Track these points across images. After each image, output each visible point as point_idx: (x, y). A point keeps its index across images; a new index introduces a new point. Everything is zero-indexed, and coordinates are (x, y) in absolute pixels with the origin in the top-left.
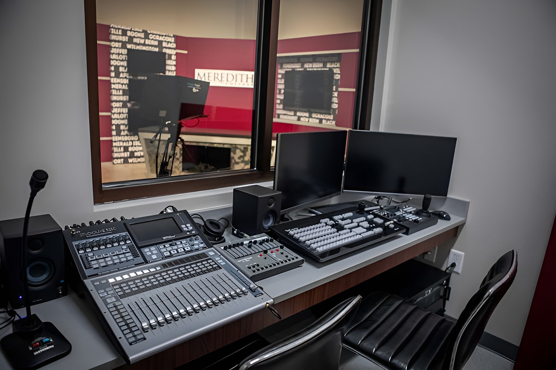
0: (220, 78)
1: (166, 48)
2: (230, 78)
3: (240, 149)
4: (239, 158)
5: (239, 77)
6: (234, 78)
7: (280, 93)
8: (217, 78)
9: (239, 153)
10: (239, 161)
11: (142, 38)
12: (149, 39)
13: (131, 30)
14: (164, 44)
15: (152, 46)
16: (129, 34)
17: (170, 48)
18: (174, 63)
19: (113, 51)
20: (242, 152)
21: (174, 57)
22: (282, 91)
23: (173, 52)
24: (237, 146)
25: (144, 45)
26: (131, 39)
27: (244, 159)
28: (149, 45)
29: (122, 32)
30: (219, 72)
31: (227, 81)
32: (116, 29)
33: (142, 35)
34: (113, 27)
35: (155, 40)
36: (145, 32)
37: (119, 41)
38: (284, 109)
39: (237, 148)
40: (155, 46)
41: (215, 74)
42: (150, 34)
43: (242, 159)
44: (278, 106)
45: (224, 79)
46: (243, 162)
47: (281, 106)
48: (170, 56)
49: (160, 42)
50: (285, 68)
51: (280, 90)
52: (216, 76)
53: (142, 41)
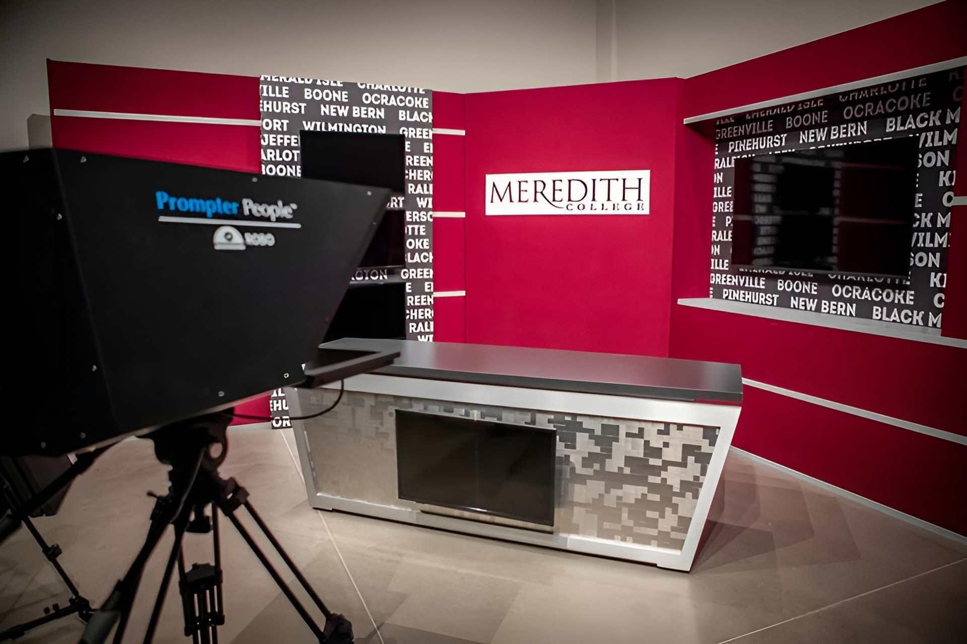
0: (548, 193)
1: (407, 124)
2: (578, 191)
3: (590, 431)
4: (587, 461)
5: (601, 188)
6: (590, 190)
7: (721, 227)
8: (542, 193)
9: (584, 444)
10: (589, 472)
11: (341, 104)
12: (361, 104)
13: (313, 86)
14: (402, 115)
15: (369, 121)
16: (308, 94)
17: (416, 125)
18: (430, 161)
19: (267, 140)
20: (598, 440)
21: (428, 148)
22: (728, 221)
23: (428, 134)
24: (579, 419)
25: (349, 119)
26: (313, 105)
27: (603, 465)
28: (360, 121)
29: (290, 92)
30: (548, 177)
31: (570, 200)
32: (274, 84)
33: (344, 96)
34: (266, 82)
35: (379, 106)
36: (349, 87)
37: (281, 116)
38: (734, 272)
39: (580, 428)
40: (378, 122)
41: (538, 183)
42: (365, 90)
43: (597, 466)
44: (714, 264)
45: (562, 195)
46: (601, 475)
47: (725, 265)
48: (418, 144)
49: (392, 111)
50: (733, 153)
51: (722, 216)
52: (540, 188)
53: (343, 112)
